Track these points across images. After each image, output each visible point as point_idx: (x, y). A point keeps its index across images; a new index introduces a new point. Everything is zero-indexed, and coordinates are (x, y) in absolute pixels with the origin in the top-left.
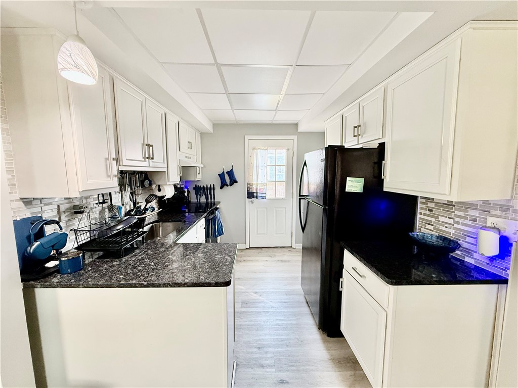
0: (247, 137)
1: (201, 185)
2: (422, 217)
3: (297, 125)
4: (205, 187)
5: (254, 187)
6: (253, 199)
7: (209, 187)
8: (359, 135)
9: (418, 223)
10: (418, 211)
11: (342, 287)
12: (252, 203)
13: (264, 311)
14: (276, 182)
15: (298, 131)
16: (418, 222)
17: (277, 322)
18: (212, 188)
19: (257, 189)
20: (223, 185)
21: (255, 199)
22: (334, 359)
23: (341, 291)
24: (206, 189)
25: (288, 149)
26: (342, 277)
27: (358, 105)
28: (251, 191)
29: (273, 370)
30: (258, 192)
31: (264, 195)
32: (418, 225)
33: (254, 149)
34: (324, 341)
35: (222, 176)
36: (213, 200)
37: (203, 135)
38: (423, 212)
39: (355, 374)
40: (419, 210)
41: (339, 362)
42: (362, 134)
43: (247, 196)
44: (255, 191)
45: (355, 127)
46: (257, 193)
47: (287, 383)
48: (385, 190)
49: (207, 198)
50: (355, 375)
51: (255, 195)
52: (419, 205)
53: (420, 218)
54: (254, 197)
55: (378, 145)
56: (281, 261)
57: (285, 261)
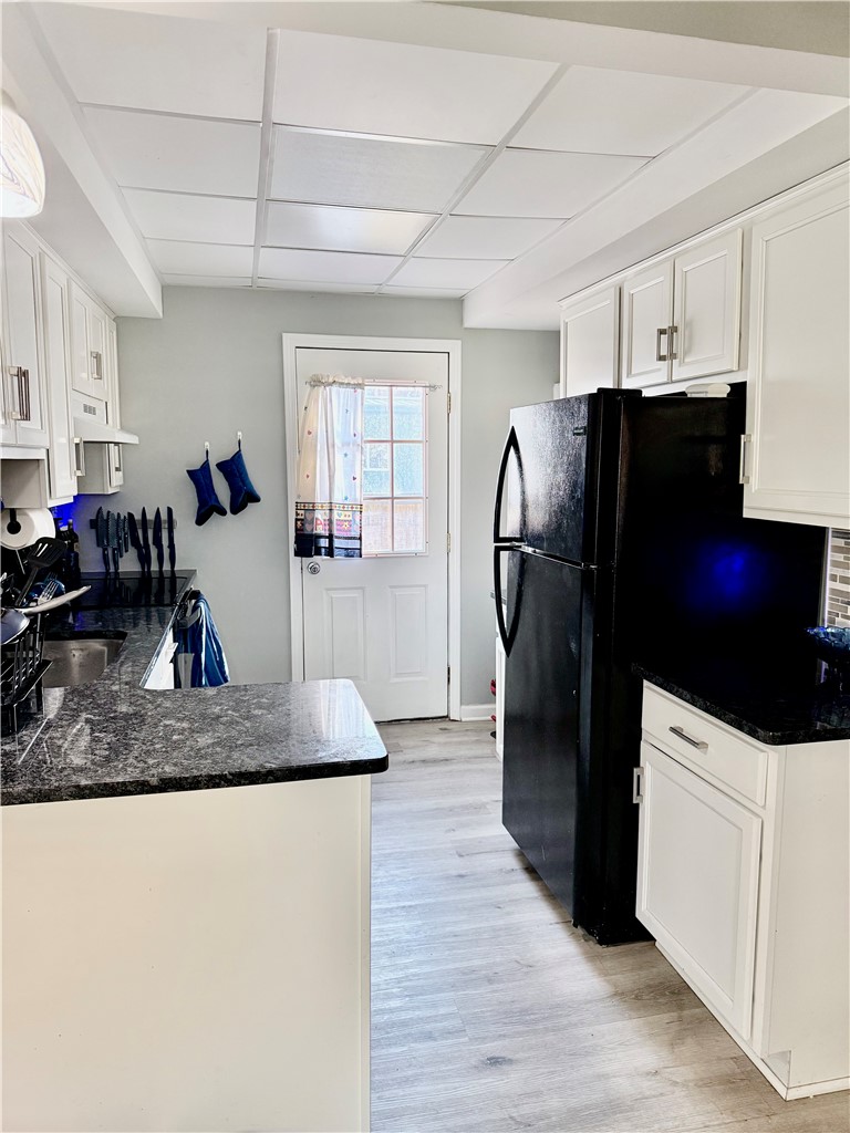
0: (290, 340)
1: (120, 509)
2: (839, 586)
3: (459, 302)
4: (138, 517)
5: (321, 516)
6: (316, 558)
7: (151, 516)
8: (673, 356)
9: (828, 605)
10: (829, 573)
11: (638, 794)
12: (314, 570)
13: (402, 904)
14: (393, 498)
15: (466, 325)
16: (827, 601)
17: (448, 929)
18: (162, 524)
19: (330, 521)
20: (207, 509)
21: (321, 560)
22: (623, 993)
23: (637, 805)
24: (139, 526)
25: (433, 387)
26: (638, 765)
27: (669, 266)
28: (308, 528)
29: (462, 1040)
30: (335, 533)
31: (356, 544)
32: (827, 609)
33: (316, 382)
34: (591, 958)
35: (200, 477)
36: (167, 567)
37: (125, 324)
38: (839, 572)
39: (680, 1017)
40: (830, 570)
41: (637, 998)
42: (680, 354)
43: (292, 546)
44: (321, 530)
45: (662, 332)
46: (331, 537)
47: (510, 1062)
48: (747, 514)
49: (144, 559)
50: (680, 1019)
51: (324, 543)
52: (831, 556)
53: (834, 591)
54: (318, 553)
55: (729, 389)
56: (424, 761)
57: (435, 761)
